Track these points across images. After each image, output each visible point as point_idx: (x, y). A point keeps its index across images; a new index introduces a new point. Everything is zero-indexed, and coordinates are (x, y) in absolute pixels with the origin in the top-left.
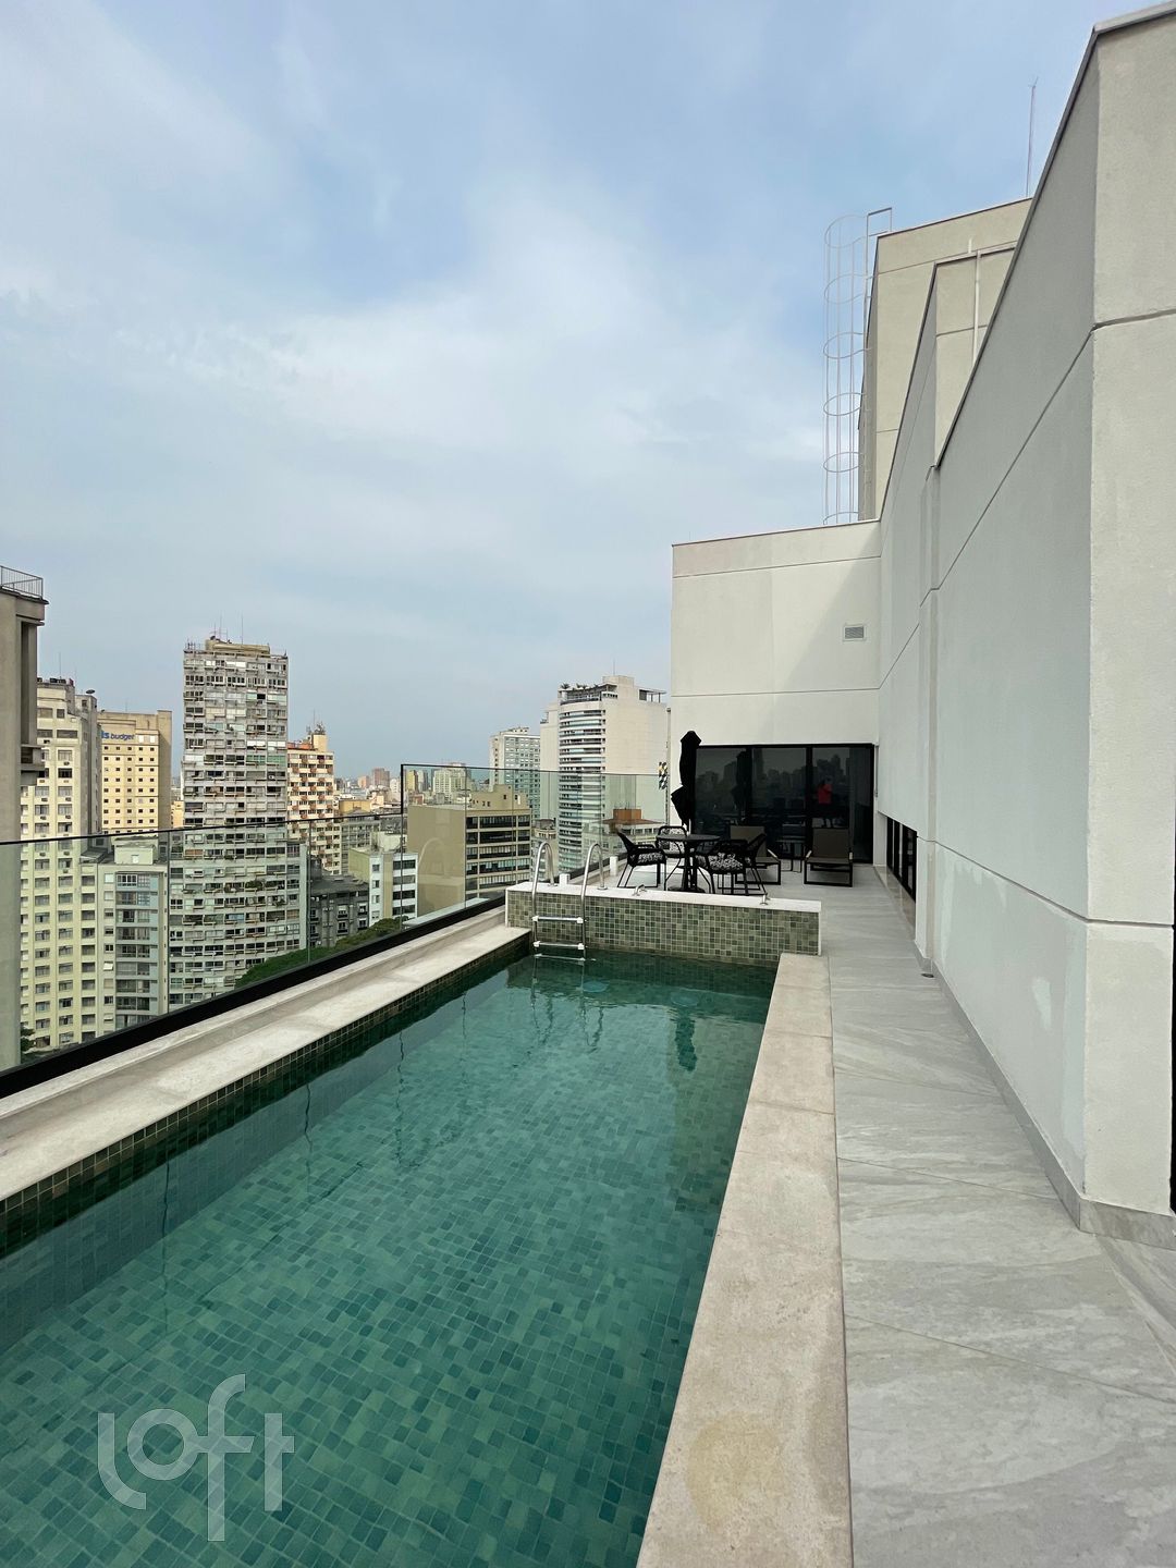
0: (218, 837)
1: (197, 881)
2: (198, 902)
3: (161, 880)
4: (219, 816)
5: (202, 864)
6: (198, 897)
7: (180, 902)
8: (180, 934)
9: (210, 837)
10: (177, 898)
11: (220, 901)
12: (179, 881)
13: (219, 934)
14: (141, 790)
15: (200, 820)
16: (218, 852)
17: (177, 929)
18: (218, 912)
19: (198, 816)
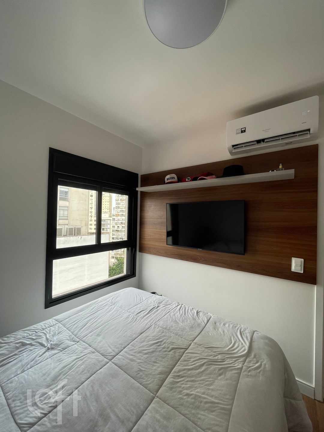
0: (123, 211)
1: (118, 222)
2: (118, 227)
3: (110, 221)
4: (123, 206)
5: (119, 217)
6: (118, 225)
7: (114, 227)
8: (114, 234)
9: (121, 211)
10: (114, 226)
11: (123, 227)
12: (114, 221)
13: (123, 235)
14: (106, 207)
15: (119, 207)
16: (123, 215)
17: (114, 233)
18: (123, 229)
19: (119, 206)
